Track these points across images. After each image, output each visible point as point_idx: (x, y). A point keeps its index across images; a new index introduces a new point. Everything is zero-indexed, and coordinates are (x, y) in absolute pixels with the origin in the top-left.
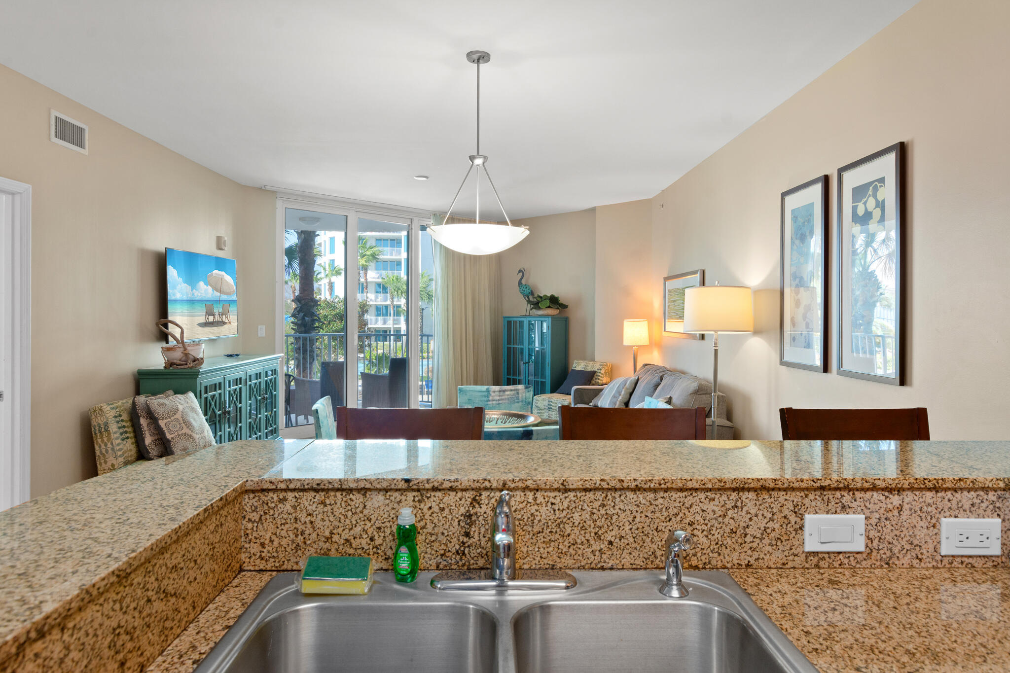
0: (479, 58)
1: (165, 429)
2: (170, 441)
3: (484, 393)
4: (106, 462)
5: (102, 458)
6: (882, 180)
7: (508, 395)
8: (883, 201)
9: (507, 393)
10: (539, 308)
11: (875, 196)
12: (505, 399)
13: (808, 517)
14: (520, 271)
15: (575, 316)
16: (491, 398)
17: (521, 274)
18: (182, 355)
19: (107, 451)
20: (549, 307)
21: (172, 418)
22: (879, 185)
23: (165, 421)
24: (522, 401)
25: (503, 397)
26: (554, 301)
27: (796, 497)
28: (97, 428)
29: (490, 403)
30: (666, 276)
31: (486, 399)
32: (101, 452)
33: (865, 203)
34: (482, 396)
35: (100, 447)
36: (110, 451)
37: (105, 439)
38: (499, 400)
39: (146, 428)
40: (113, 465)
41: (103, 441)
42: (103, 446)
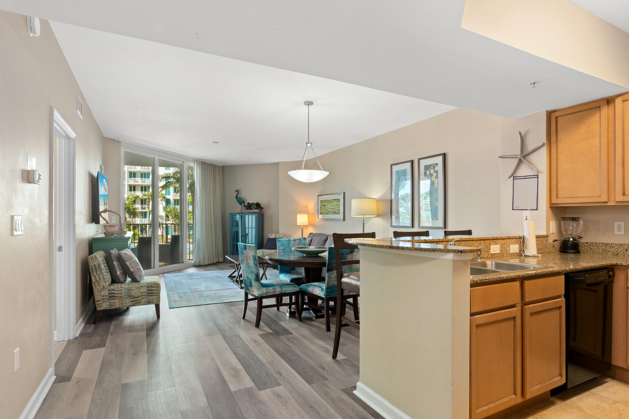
0: (309, 103)
1: (129, 266)
2: (133, 272)
3: (287, 242)
4: (99, 285)
5: (97, 283)
6: (437, 164)
7: (297, 242)
8: (437, 171)
9: (297, 241)
10: (251, 209)
11: (434, 169)
12: (296, 244)
13: (491, 246)
14: (236, 191)
15: (267, 213)
16: (291, 243)
17: (237, 192)
18: (118, 229)
19: (100, 279)
20: (256, 208)
21: (132, 260)
22: (435, 166)
23: (129, 262)
24: (303, 244)
25: (295, 243)
26: (258, 206)
27: (489, 241)
28: (93, 267)
29: (291, 245)
30: (318, 195)
31: (289, 244)
32: (96, 280)
33: (430, 171)
34: (287, 243)
35: (95, 277)
36: (102, 279)
37: (99, 273)
38: (294, 244)
39: (117, 267)
40: (104, 286)
41: (97, 274)
42: (97, 277)
